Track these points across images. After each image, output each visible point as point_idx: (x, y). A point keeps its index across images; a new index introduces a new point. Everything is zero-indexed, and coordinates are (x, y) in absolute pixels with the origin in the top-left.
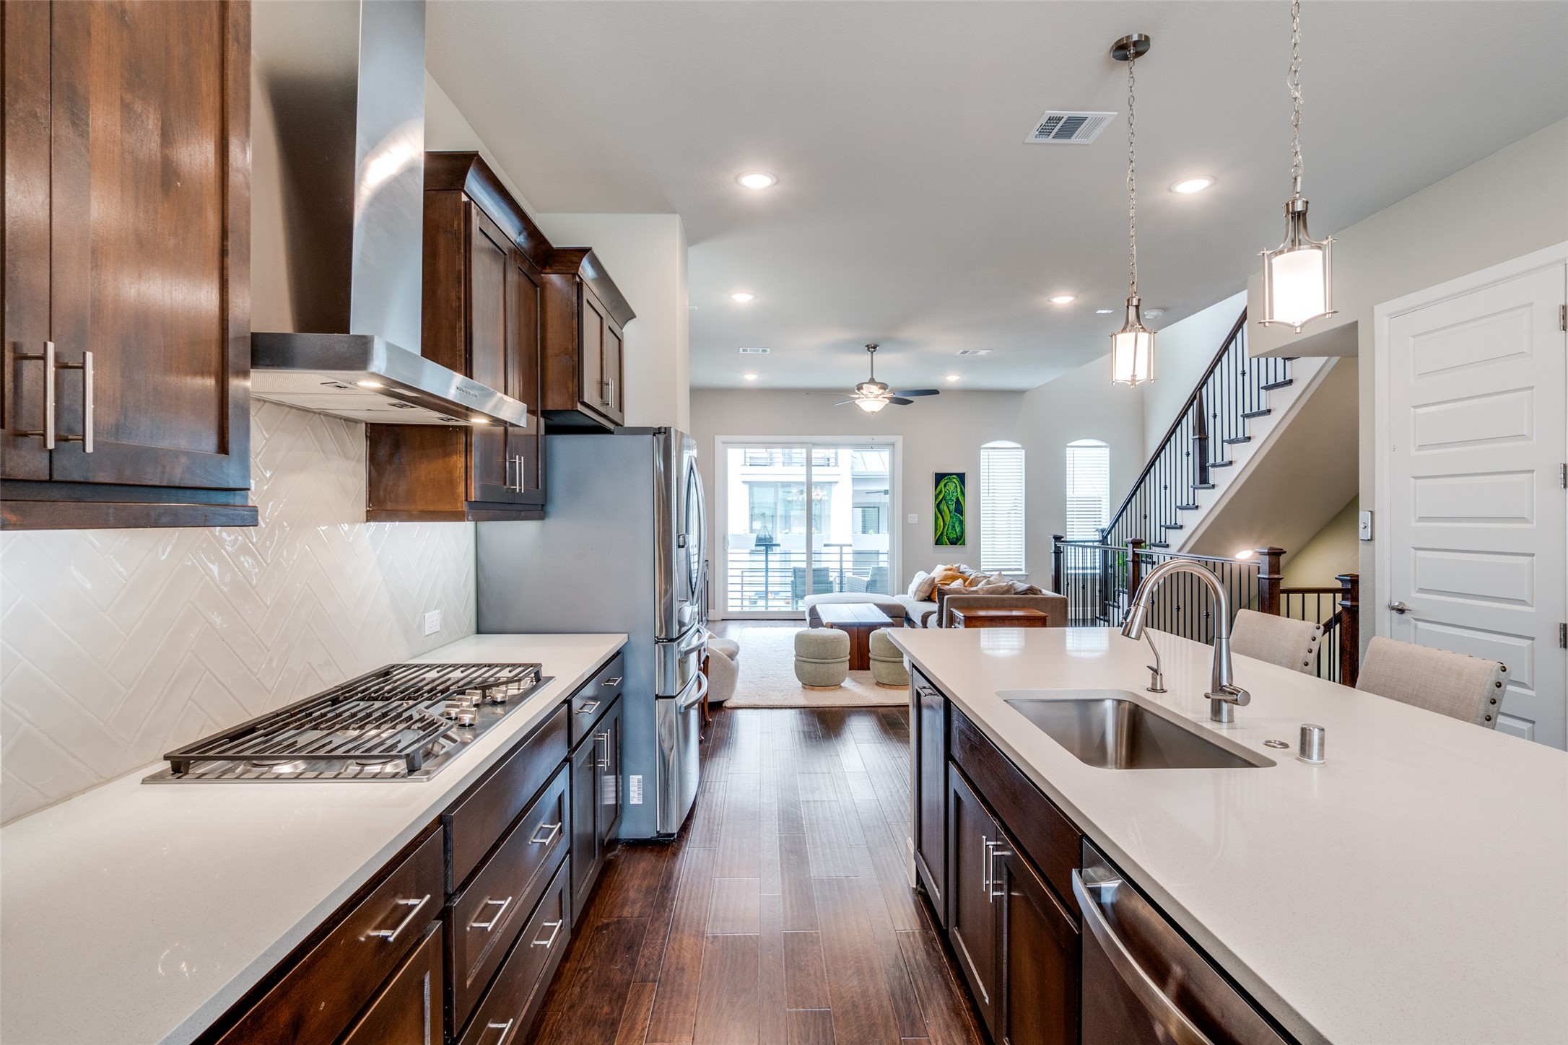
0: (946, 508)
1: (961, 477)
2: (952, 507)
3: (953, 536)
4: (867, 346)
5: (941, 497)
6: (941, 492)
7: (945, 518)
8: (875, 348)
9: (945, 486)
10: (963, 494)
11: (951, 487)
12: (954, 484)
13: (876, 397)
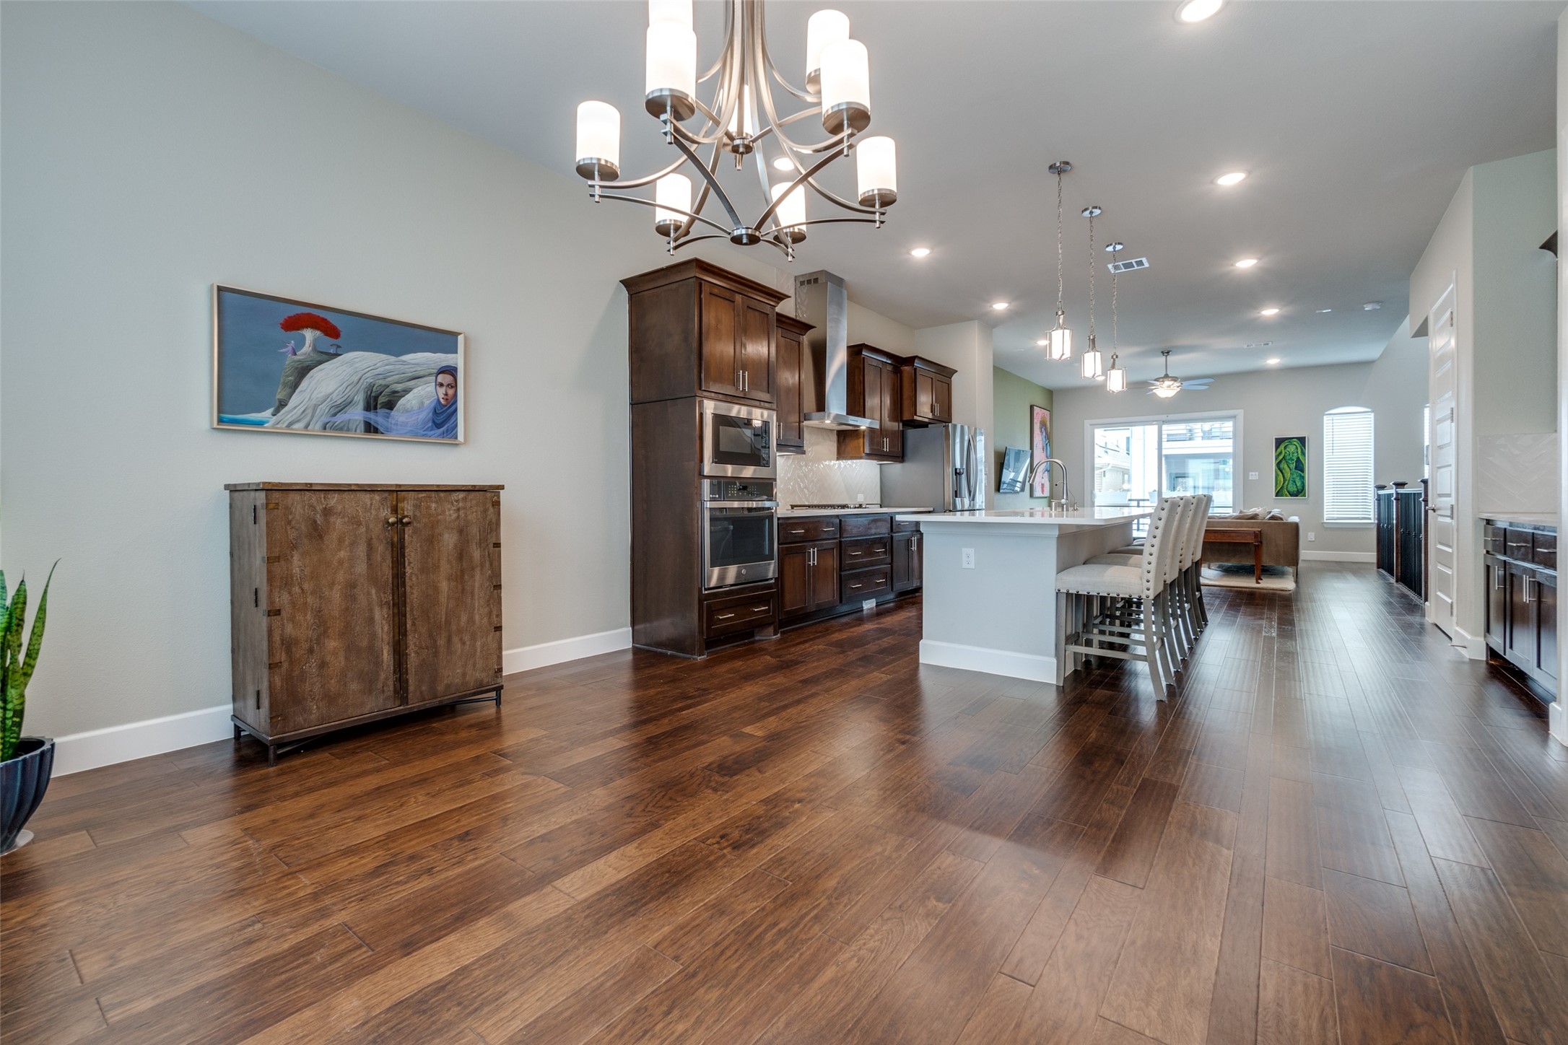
0: (1286, 466)
1: (1302, 440)
2: (1293, 466)
3: (1293, 489)
4: (1162, 352)
5: (1281, 457)
6: (1281, 453)
7: (1286, 475)
8: (1168, 353)
9: (1285, 448)
10: (1303, 454)
11: (1292, 448)
12: (1294, 446)
13: (1169, 387)
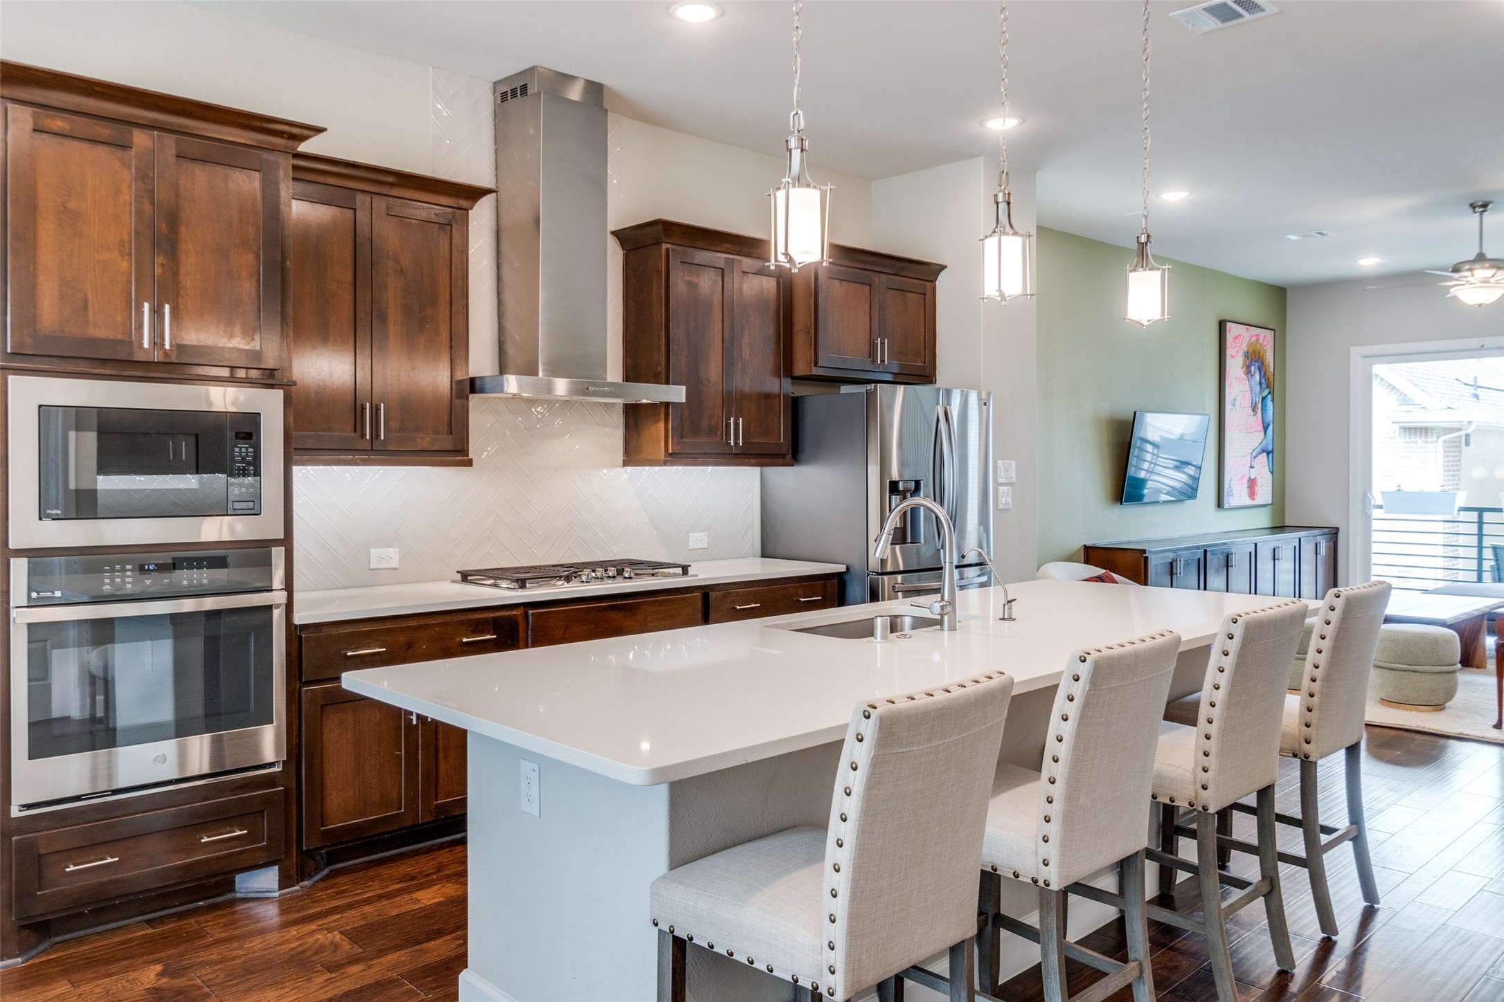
8: (1485, 206)
13: (1485, 281)
